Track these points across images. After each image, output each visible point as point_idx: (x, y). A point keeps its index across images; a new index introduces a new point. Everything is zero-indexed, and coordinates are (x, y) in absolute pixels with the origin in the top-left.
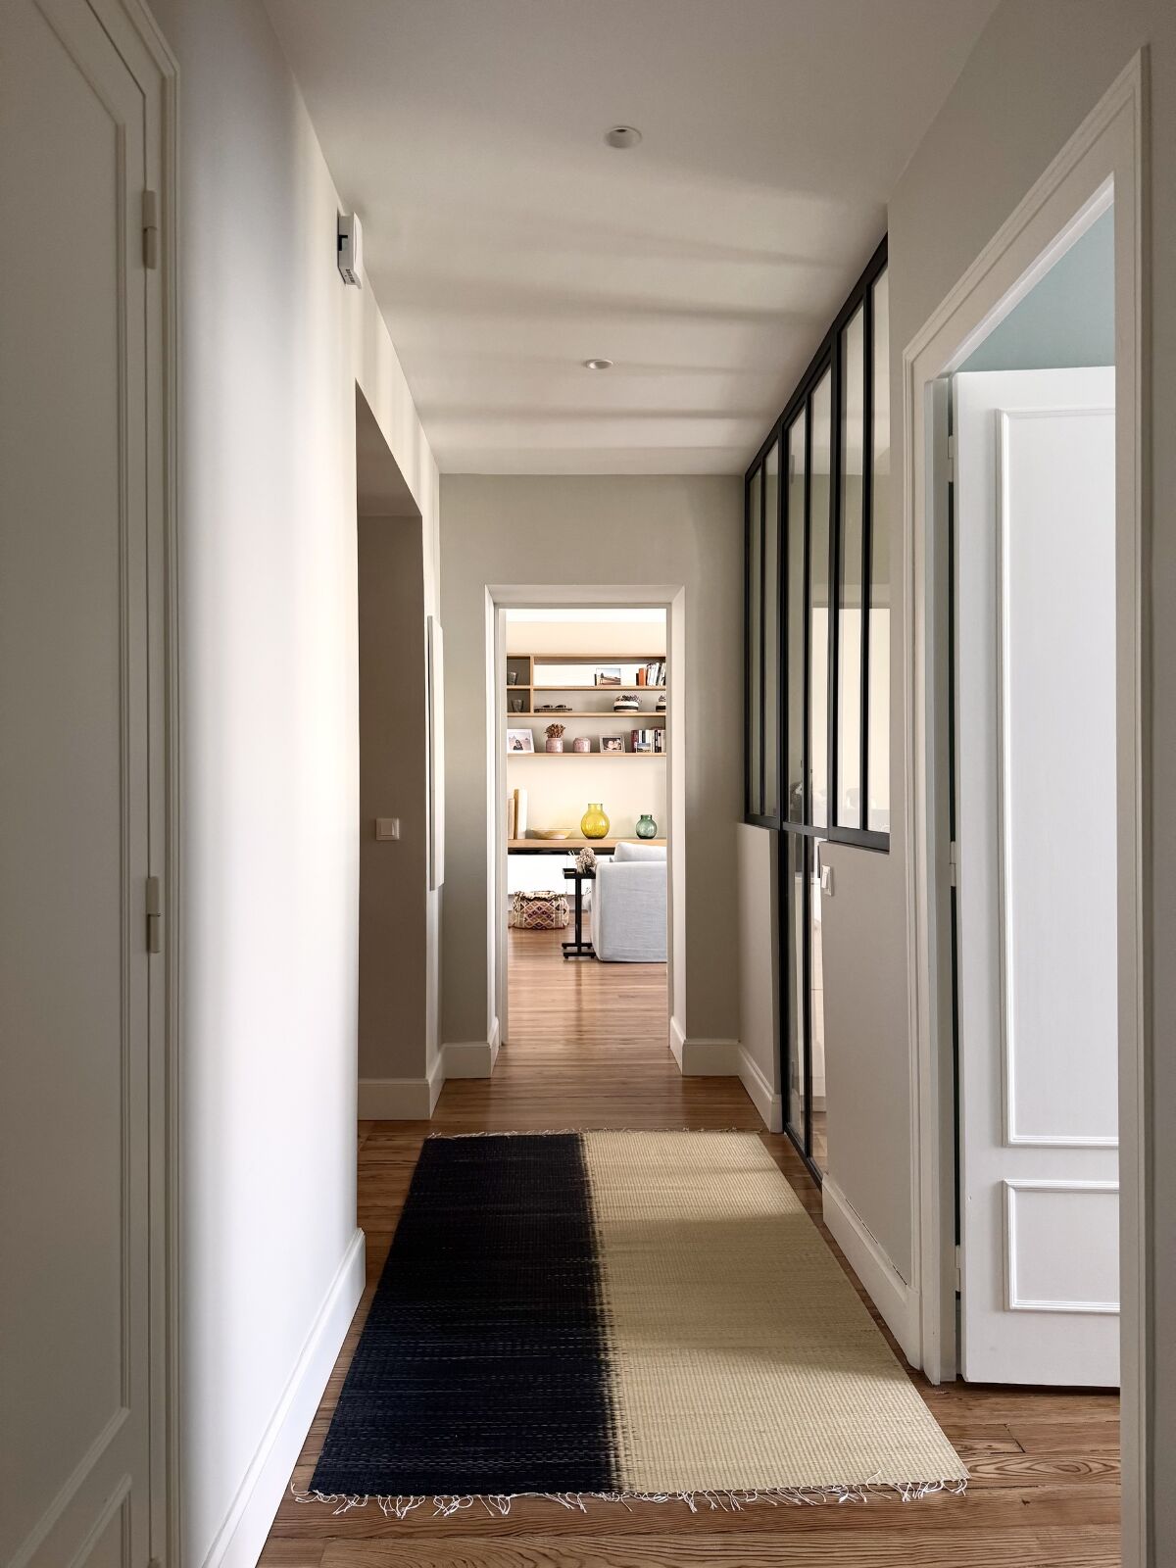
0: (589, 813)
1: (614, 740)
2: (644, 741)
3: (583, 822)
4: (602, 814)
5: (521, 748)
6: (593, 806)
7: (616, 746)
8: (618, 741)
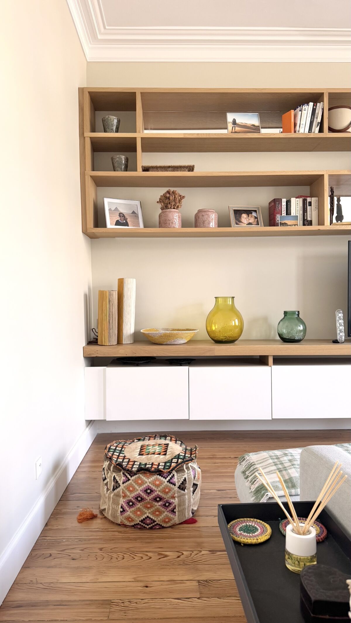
0: (217, 309)
1: (248, 212)
2: (288, 212)
3: (209, 321)
4: (233, 309)
5: (126, 224)
6: (220, 300)
7: (252, 220)
8: (254, 214)
